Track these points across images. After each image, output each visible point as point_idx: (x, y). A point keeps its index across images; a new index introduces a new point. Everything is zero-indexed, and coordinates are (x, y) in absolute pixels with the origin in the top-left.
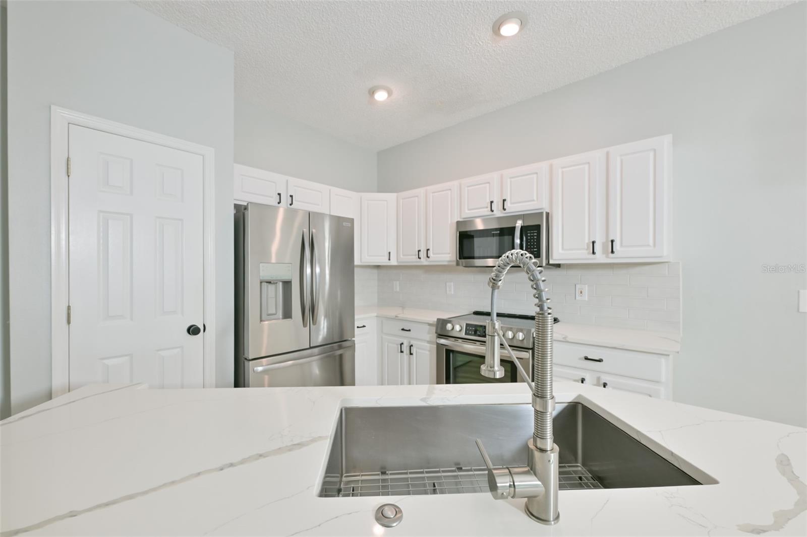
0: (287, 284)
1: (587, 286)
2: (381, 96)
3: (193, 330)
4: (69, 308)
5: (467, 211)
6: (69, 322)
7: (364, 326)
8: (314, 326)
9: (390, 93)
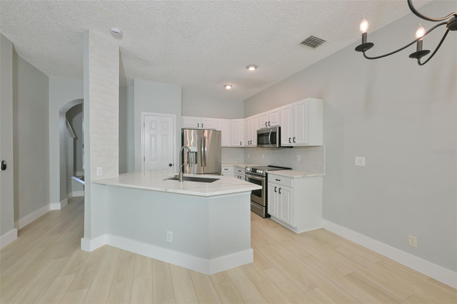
0: (196, 153)
1: (299, 155)
2: (228, 87)
3: (170, 165)
4: (144, 157)
5: (261, 126)
6: (144, 160)
7: (227, 169)
8: (205, 167)
9: (231, 86)
